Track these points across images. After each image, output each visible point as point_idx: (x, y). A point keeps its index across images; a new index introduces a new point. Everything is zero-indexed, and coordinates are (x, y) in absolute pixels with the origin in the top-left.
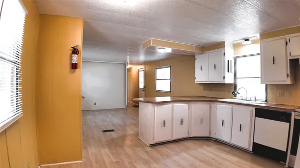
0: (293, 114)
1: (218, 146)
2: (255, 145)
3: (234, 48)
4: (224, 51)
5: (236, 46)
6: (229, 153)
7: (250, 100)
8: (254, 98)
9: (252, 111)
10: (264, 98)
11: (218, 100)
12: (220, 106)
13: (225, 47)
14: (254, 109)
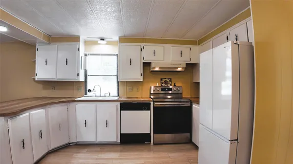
0: (152, 103)
1: (86, 150)
2: (123, 136)
3: (85, 45)
4: (79, 46)
5: (87, 43)
6: (101, 152)
7: (105, 96)
8: (109, 94)
9: (117, 106)
10: (116, 94)
11: (76, 99)
12: (79, 106)
13: (79, 41)
14: (118, 104)
